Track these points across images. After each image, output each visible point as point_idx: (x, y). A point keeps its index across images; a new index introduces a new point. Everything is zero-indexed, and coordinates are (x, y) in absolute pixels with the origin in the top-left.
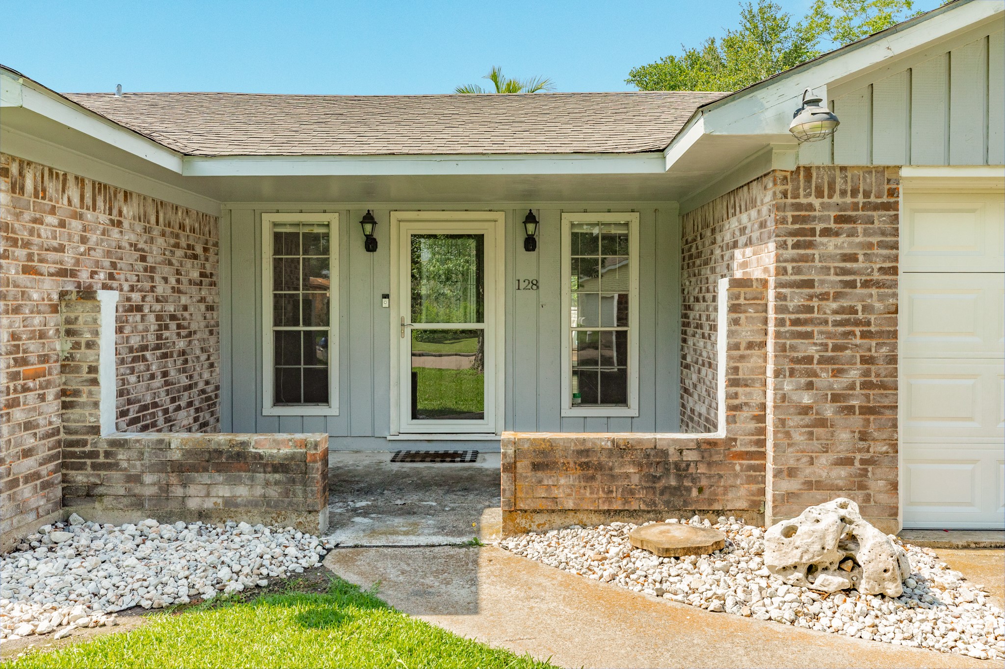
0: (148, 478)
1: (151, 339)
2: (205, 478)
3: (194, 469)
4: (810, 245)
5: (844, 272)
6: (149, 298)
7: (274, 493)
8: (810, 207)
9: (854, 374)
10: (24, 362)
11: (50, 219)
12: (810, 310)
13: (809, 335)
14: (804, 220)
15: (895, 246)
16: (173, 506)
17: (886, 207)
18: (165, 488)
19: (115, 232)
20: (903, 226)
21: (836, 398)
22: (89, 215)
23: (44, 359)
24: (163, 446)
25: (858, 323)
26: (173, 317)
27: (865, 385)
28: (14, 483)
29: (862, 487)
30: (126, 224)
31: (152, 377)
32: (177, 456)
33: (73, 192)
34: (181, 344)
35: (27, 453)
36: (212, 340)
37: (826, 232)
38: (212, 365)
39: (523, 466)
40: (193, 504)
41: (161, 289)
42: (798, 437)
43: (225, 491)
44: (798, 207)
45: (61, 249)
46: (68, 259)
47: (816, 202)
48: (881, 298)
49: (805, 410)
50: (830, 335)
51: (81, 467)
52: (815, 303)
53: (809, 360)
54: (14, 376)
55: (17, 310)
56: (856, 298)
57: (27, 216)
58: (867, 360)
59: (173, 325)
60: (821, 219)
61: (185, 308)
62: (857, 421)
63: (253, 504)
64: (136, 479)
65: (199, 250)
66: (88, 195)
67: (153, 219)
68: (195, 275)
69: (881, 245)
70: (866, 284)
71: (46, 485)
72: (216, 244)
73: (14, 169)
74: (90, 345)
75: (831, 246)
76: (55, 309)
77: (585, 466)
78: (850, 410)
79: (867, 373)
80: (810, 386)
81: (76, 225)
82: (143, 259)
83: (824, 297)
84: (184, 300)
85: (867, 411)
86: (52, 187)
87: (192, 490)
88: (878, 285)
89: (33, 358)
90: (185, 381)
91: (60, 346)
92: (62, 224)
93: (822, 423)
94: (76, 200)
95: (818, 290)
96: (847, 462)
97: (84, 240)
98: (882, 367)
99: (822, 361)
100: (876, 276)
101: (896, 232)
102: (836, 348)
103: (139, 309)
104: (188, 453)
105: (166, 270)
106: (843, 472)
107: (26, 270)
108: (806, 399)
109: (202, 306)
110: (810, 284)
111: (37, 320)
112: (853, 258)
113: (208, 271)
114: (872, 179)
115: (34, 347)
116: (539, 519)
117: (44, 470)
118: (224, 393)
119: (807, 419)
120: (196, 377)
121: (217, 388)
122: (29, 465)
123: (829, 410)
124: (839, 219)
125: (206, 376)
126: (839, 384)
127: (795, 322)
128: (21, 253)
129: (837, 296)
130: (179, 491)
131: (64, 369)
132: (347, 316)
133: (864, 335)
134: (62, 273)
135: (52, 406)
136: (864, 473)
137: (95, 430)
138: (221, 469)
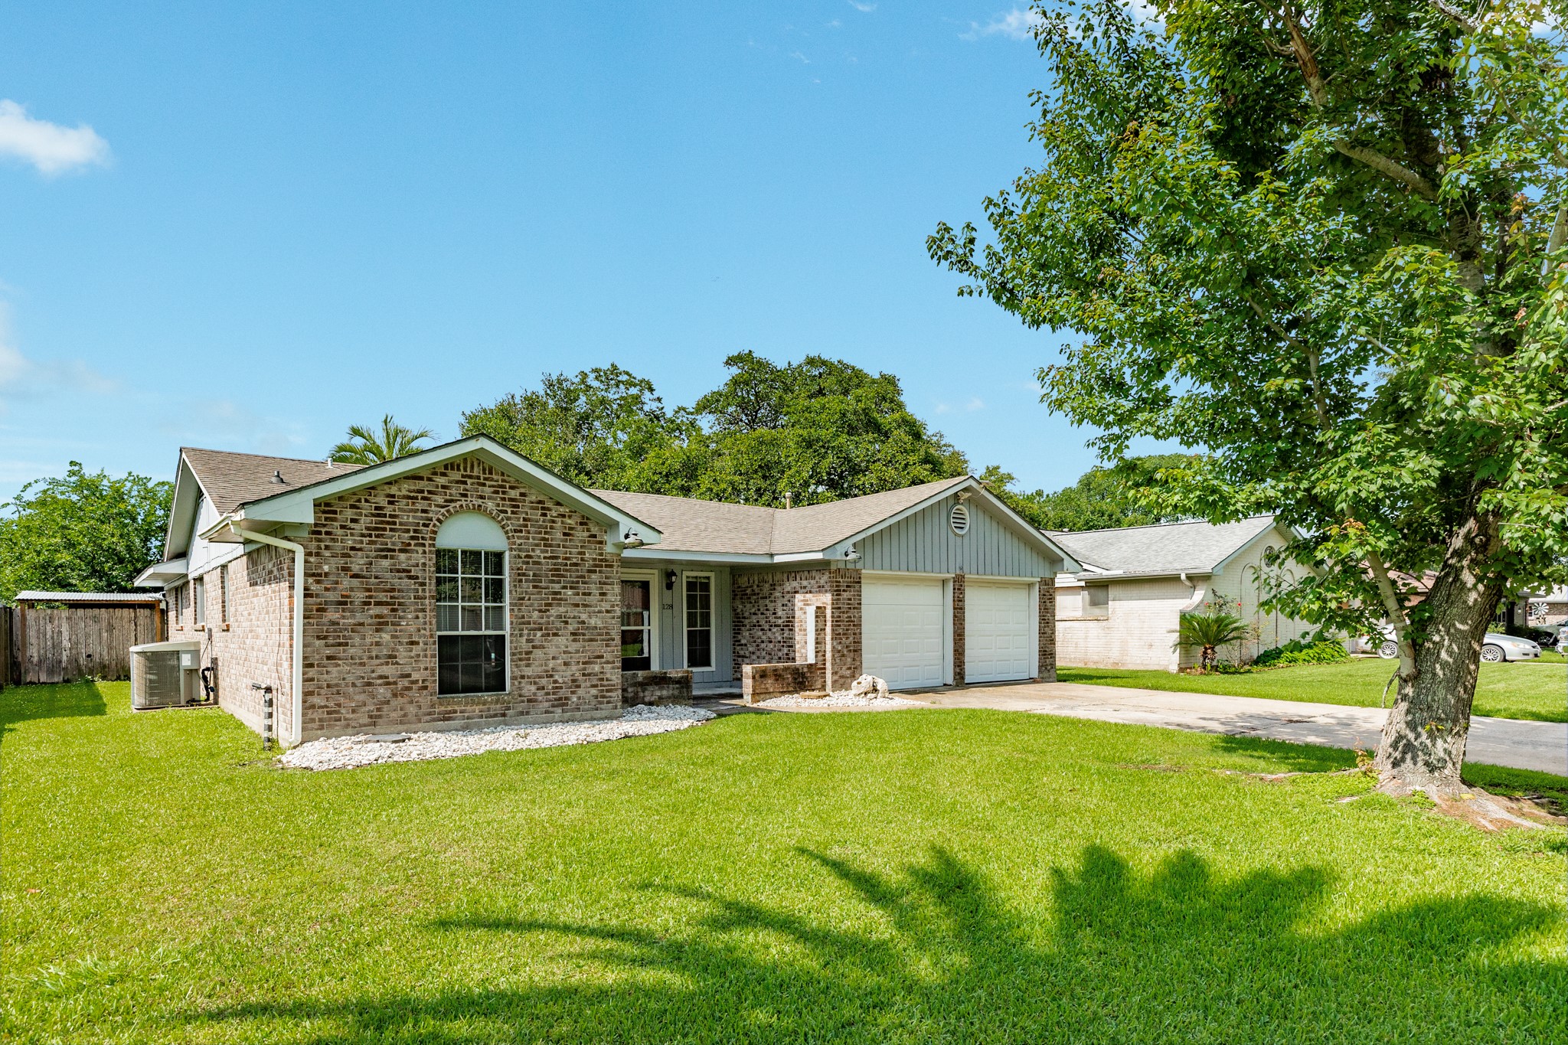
0: (630, 690)
2: (651, 688)
3: (647, 684)
4: (840, 595)
5: (849, 604)
7: (676, 692)
9: (850, 638)
13: (839, 626)
14: (839, 586)
15: (861, 595)
17: (858, 582)
18: (637, 693)
25: (852, 621)
32: (640, 679)
37: (843, 591)
40: (647, 699)
42: (837, 660)
43: (658, 693)
44: (836, 582)
47: (841, 580)
48: (857, 613)
49: (839, 651)
50: (845, 625)
52: (841, 615)
53: (838, 634)
56: (851, 613)
58: (855, 634)
60: (844, 586)
62: (852, 654)
63: (669, 698)
69: (857, 595)
70: (854, 608)
75: (845, 595)
80: (840, 643)
83: (843, 612)
87: (647, 693)
88: (857, 608)
93: (843, 656)
95: (841, 610)
96: (850, 668)
98: (858, 636)
99: (844, 634)
100: (856, 605)
101: (861, 591)
102: (846, 630)
104: (645, 678)
106: (849, 672)
108: (840, 648)
110: (839, 608)
112: (851, 599)
114: (855, 573)
116: (762, 696)
119: (840, 654)
123: (845, 651)
124: (847, 586)
126: (848, 642)
127: (837, 621)
129: (847, 612)
130: (641, 694)
133: (853, 625)
136: (854, 672)
138: (657, 684)
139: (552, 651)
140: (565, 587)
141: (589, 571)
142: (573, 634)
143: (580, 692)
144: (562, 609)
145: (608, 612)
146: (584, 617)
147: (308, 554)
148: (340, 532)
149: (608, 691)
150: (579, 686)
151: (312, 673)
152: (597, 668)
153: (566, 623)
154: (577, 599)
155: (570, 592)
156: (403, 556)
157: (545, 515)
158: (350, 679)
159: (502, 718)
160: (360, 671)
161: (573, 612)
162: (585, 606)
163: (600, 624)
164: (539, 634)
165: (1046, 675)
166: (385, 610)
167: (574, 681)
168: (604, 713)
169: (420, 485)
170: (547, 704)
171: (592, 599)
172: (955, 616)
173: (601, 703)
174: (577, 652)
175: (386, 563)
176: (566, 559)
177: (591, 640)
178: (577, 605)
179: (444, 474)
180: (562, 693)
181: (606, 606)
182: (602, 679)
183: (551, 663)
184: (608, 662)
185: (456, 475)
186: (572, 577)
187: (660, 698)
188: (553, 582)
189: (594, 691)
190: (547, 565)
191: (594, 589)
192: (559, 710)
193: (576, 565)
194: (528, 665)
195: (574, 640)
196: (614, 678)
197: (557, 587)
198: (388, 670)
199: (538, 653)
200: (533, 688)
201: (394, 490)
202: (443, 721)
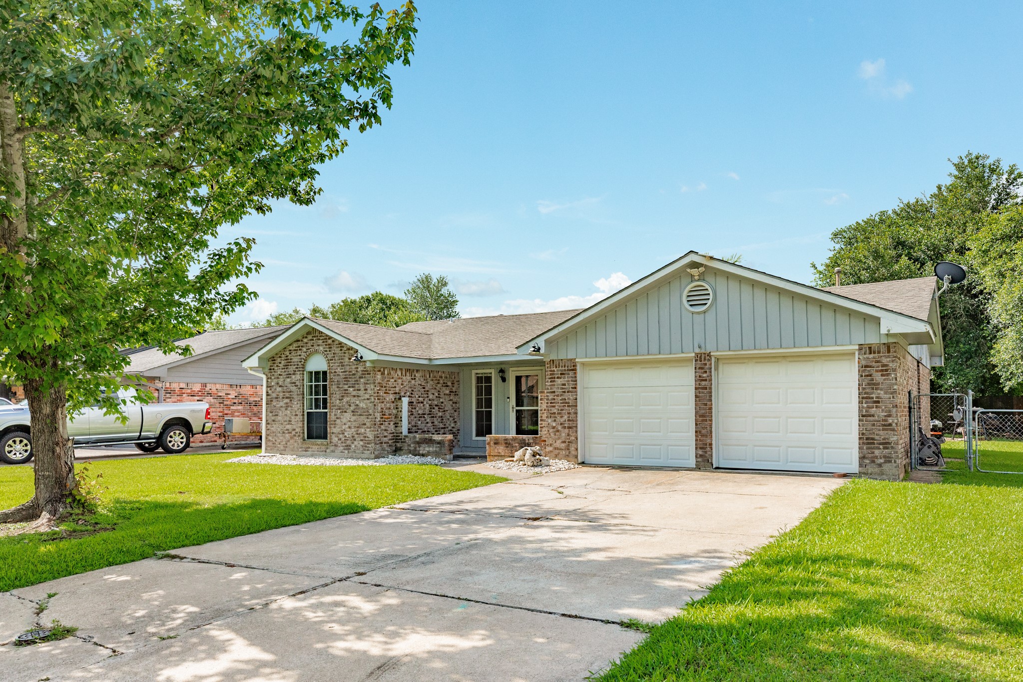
1: (427, 412)
2: (423, 445)
3: (421, 443)
4: (554, 381)
5: (563, 389)
6: (426, 399)
7: (438, 449)
8: (554, 371)
9: (566, 417)
10: (384, 415)
11: (393, 380)
12: (554, 399)
13: (554, 406)
14: (553, 374)
15: (576, 381)
16: (417, 452)
17: (573, 370)
18: (415, 448)
19: (413, 382)
20: (578, 375)
21: (561, 424)
22: (404, 378)
23: (390, 415)
24: (415, 437)
25: (566, 403)
26: (436, 405)
27: (569, 420)
28: (382, 443)
29: (568, 449)
30: (417, 379)
31: (427, 423)
32: (418, 440)
33: (399, 373)
34: (440, 414)
35: (385, 437)
36: (456, 414)
37: (558, 378)
38: (455, 422)
39: (492, 443)
40: (421, 452)
41: (431, 397)
42: (552, 435)
43: (427, 449)
44: (551, 371)
45: (395, 387)
46: (397, 390)
47: (555, 369)
48: (572, 396)
49: (554, 428)
50: (560, 407)
51: (398, 442)
52: (555, 397)
53: (555, 413)
54: (382, 418)
55: (383, 402)
56: (566, 396)
57: (386, 380)
58: (569, 413)
59: (437, 408)
60: (557, 374)
61: (442, 403)
62: (567, 430)
63: (433, 452)
64: (409, 445)
65: (449, 384)
66: (404, 373)
67: (428, 376)
68: (447, 392)
69: (572, 381)
70: (568, 392)
71: (390, 446)
72: (459, 381)
73: (382, 370)
74: (401, 411)
75: (559, 381)
76: (393, 402)
77: (506, 443)
78: (565, 427)
79: (569, 417)
80: (555, 421)
81: (400, 381)
82: (424, 388)
83: (558, 396)
84: (441, 400)
85: (569, 428)
86: (392, 372)
87: (421, 448)
88: (571, 392)
89: (387, 414)
90: (441, 425)
91: (395, 411)
92: (395, 381)
93: (558, 431)
94: (400, 374)
95: (556, 394)
96: (564, 442)
97: (402, 384)
98: (573, 416)
99: (558, 414)
100: (571, 389)
101: (576, 377)
102: (562, 410)
103: (422, 403)
104: (420, 439)
105: (433, 391)
106: (563, 445)
107: (385, 393)
108: (554, 425)
109: (451, 402)
110: (554, 392)
111: (388, 405)
112: (564, 385)
113: (454, 390)
114: (569, 362)
115: (387, 412)
116: (496, 458)
117: (390, 442)
118: (461, 432)
119: (555, 430)
120: (447, 425)
121: (459, 430)
122: (385, 439)
123: (560, 428)
124: (561, 374)
125: (453, 425)
126: (562, 420)
127: (551, 403)
128: (384, 389)
129: (561, 395)
130: (418, 449)
131: (395, 417)
132: (497, 405)
133: (568, 406)
134: (396, 393)
135: (392, 426)
136: (569, 445)
137: (401, 433)
138: (427, 443)
139: (344, 421)
140: (349, 387)
141: (360, 378)
142: (353, 412)
143: (356, 443)
144: (348, 399)
145: (368, 399)
146: (358, 402)
147: (268, 379)
148: (276, 368)
149: (368, 444)
150: (355, 440)
151: (269, 426)
152: (363, 430)
153: (350, 406)
154: (354, 393)
155: (351, 389)
156: (293, 377)
157: (341, 350)
158: (279, 430)
159: (325, 453)
160: (281, 427)
161: (353, 400)
162: (358, 396)
163: (365, 406)
164: (339, 411)
165: (871, 469)
166: (288, 401)
167: (353, 437)
168: (365, 456)
169: (300, 343)
170: (342, 448)
171: (361, 393)
172: (696, 396)
173: (364, 450)
174: (355, 421)
175: (288, 380)
176: (350, 372)
177: (360, 415)
178: (354, 396)
179: (306, 337)
180: (348, 442)
181: (367, 396)
182: (365, 437)
183: (344, 427)
184: (368, 428)
185: (310, 337)
186: (352, 381)
187: (428, 452)
188: (345, 384)
189: (361, 443)
190: (342, 375)
191: (362, 387)
192: (346, 452)
193: (354, 374)
194: (335, 427)
195: (353, 415)
196: (370, 436)
197: (346, 387)
198: (289, 427)
199: (338, 421)
200: (337, 439)
201: (291, 348)
202: (305, 452)
